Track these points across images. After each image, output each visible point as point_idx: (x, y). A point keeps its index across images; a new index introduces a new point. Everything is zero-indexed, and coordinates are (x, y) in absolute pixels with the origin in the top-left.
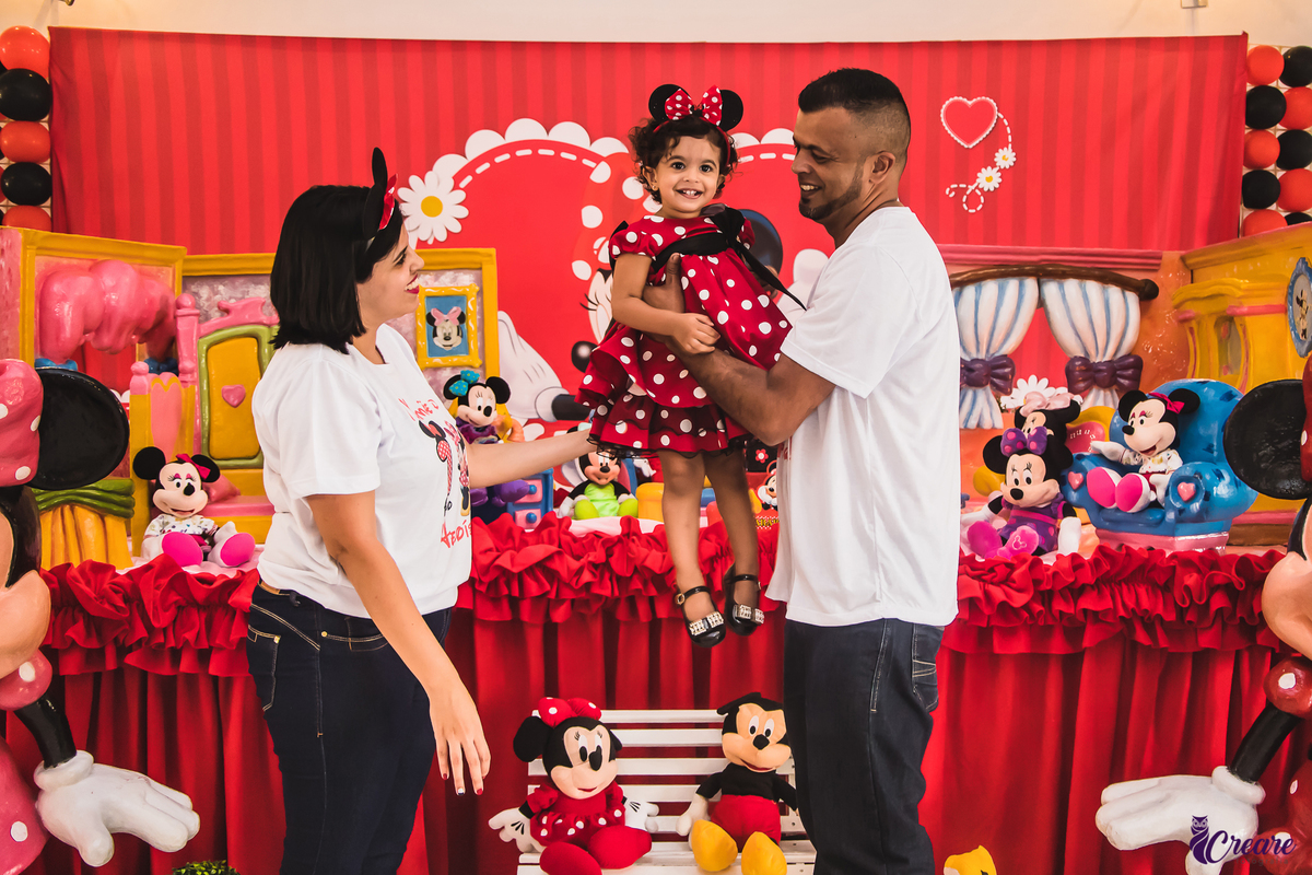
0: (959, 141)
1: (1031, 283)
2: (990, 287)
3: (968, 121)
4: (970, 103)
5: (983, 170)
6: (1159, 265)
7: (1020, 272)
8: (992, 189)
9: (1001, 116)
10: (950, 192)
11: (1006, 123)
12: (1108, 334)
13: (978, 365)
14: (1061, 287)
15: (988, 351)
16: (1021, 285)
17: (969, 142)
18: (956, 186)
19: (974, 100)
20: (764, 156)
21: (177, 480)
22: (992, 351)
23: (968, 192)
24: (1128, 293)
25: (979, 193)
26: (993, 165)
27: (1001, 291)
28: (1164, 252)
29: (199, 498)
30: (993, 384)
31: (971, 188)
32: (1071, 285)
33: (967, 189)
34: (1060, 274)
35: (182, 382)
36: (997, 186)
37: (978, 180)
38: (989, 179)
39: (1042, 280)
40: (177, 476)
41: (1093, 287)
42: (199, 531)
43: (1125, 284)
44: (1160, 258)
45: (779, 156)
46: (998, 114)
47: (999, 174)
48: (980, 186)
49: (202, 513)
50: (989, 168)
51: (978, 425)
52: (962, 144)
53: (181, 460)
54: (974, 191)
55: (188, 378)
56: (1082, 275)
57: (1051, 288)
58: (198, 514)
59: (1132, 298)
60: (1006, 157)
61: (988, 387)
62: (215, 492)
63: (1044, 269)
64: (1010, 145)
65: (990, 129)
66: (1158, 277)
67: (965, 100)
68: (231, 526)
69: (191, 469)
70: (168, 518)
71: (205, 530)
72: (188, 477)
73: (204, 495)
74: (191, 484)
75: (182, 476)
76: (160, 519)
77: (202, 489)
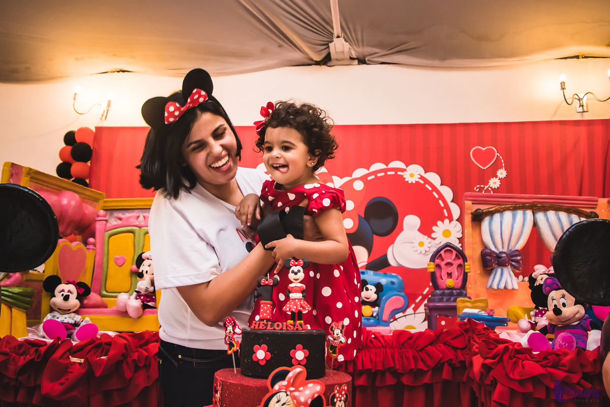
0: (480, 166)
1: (529, 213)
2: (508, 215)
3: (483, 157)
4: (484, 149)
5: (492, 179)
6: (596, 205)
7: (524, 207)
8: (496, 188)
9: (499, 155)
10: (476, 189)
11: (501, 158)
13: (504, 255)
14: (546, 216)
15: (508, 248)
16: (524, 214)
17: (484, 166)
18: (479, 186)
19: (486, 148)
20: (389, 173)
21: (62, 293)
22: (510, 248)
23: (485, 189)
25: (490, 189)
26: (496, 177)
27: (514, 217)
28: (599, 199)
29: (74, 301)
30: (512, 265)
31: (486, 187)
32: (551, 214)
33: (484, 187)
34: (545, 209)
35: (87, 248)
36: (499, 186)
37: (489, 184)
38: (495, 183)
39: (535, 211)
40: (63, 291)
41: (563, 215)
42: (73, 322)
43: (580, 214)
44: (597, 201)
45: (396, 173)
46: (497, 154)
47: (499, 181)
48: (491, 186)
50: (494, 178)
51: (505, 288)
52: (481, 167)
53: (68, 283)
54: (487, 188)
55: (91, 247)
56: (557, 209)
57: (540, 216)
60: (502, 173)
61: (509, 267)
62: (86, 302)
63: (536, 206)
64: (504, 168)
65: (494, 160)
66: (597, 211)
67: (481, 148)
68: (88, 320)
69: (72, 287)
70: (56, 314)
71: (76, 321)
72: (69, 291)
73: (77, 302)
74: (69, 295)
75: (66, 291)
76: (52, 314)
77: (76, 299)
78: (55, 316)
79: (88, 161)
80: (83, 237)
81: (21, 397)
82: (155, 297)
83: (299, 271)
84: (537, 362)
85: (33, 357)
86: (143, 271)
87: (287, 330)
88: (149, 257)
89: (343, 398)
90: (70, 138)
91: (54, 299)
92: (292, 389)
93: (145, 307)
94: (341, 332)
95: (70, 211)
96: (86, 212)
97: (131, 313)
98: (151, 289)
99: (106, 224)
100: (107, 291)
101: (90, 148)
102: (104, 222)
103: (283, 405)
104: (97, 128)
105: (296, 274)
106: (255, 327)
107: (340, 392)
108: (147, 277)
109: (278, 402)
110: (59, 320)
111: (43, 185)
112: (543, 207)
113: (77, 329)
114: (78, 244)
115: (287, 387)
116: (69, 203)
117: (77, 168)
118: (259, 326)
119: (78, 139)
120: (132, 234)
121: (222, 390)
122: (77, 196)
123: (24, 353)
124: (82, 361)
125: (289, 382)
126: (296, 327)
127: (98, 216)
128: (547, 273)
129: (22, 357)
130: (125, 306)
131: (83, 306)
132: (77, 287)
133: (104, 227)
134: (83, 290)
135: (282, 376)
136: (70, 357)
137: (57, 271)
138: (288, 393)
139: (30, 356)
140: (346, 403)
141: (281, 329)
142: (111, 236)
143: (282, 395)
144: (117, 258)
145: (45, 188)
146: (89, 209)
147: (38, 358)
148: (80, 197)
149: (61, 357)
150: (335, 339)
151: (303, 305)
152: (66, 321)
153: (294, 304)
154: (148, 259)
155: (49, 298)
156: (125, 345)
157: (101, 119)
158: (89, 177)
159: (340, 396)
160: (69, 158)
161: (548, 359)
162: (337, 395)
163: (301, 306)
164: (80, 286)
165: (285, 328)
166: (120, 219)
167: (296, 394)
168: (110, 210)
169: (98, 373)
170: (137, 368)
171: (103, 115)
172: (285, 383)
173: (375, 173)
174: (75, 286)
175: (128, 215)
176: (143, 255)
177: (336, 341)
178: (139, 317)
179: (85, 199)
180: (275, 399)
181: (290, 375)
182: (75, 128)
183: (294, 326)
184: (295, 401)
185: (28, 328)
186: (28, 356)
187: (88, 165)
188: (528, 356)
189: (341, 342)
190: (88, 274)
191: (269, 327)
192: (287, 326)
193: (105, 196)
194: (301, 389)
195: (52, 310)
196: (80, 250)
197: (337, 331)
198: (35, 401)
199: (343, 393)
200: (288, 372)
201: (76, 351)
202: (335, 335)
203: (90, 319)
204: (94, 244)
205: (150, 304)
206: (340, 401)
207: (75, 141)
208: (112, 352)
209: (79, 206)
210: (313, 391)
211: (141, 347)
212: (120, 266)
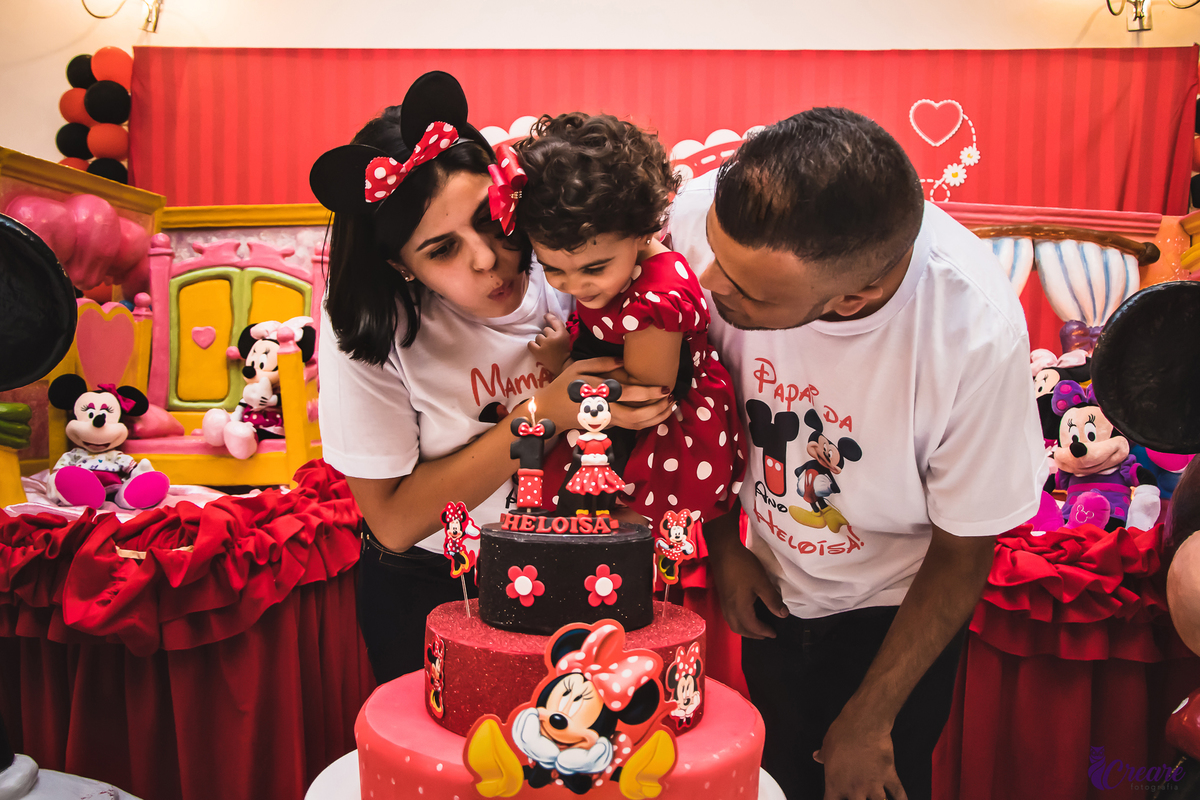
0: (927, 140)
1: (1026, 243)
3: (935, 122)
4: (937, 105)
5: (949, 166)
6: (1157, 229)
7: (1016, 232)
8: (958, 185)
9: (966, 118)
11: (971, 124)
12: (1107, 297)
14: (1058, 248)
16: (1016, 245)
17: (936, 141)
19: (941, 103)
21: (90, 411)
23: (935, 187)
24: (1126, 256)
25: (946, 188)
26: (959, 162)
28: (1164, 217)
29: (115, 428)
31: (938, 183)
32: (1069, 246)
33: (934, 183)
34: (1056, 236)
35: (135, 315)
36: (963, 181)
37: (944, 176)
38: (955, 175)
39: (1037, 240)
40: (91, 406)
41: (1091, 249)
42: (117, 469)
43: (1124, 247)
44: (1159, 222)
46: (963, 116)
47: (965, 171)
48: (947, 182)
49: (122, 448)
50: (955, 165)
52: (930, 142)
53: (102, 389)
54: (940, 186)
55: (144, 311)
56: (1081, 236)
57: (1047, 249)
58: (117, 449)
59: (1132, 261)
60: (971, 155)
62: (139, 427)
63: (1039, 230)
64: (975, 145)
65: (956, 129)
66: (1157, 242)
67: (932, 103)
68: (144, 465)
69: (109, 399)
70: (79, 453)
71: (122, 467)
72: (104, 407)
73: (122, 429)
74: (104, 415)
75: (98, 406)
76: (72, 453)
77: (120, 421)
78: (79, 457)
79: (124, 121)
80: (123, 287)
81: (24, 627)
82: (281, 415)
83: (600, 408)
84: (1040, 553)
85: (40, 551)
86: (253, 363)
87: (580, 533)
88: (266, 334)
89: (691, 671)
90: (80, 70)
91: (73, 424)
92: (595, 667)
93: (261, 435)
94: (686, 533)
95: (95, 237)
96: (128, 236)
97: (235, 449)
98: (273, 399)
99: (171, 261)
100: (180, 399)
101: (127, 93)
102: (168, 258)
103: (577, 699)
104: (137, 50)
105: (594, 414)
106: (510, 525)
107: (685, 660)
108: (264, 377)
109: (566, 694)
110: (86, 466)
111: (31, 183)
112: (1054, 231)
113: (127, 483)
114: (116, 307)
115: (585, 663)
116: (90, 219)
117: (102, 136)
118: (519, 525)
119: (99, 72)
120: (227, 282)
121: (444, 658)
122: (106, 205)
123: (23, 542)
124: (143, 555)
125: (588, 652)
126: (597, 527)
127: (154, 246)
128: (1055, 365)
129: (19, 550)
130: (222, 436)
131: (133, 435)
132: (120, 397)
133: (167, 268)
134: (132, 403)
135: (574, 642)
136: (117, 548)
137: (76, 367)
138: (588, 675)
139: (35, 549)
140: (698, 680)
141: (567, 532)
142: (182, 287)
143: (575, 681)
144: (198, 332)
145: (36, 189)
146: (133, 230)
147: (51, 552)
148: (112, 205)
149: (100, 550)
150: (671, 547)
151: (611, 480)
152: (101, 467)
153: (590, 477)
154: (264, 339)
155: (65, 420)
156: (228, 522)
157: (145, 29)
158: (128, 155)
159: (687, 667)
160: (82, 115)
161: (1062, 548)
162: (681, 666)
163: (607, 482)
164: (126, 395)
165: (574, 529)
166: (200, 251)
167: (604, 677)
168: (179, 231)
169: (177, 582)
170: (254, 569)
171: (148, 21)
172: (580, 655)
173: (716, 150)
174: (116, 396)
175: (215, 240)
176: (252, 330)
177: (674, 551)
178: (251, 457)
179: (122, 209)
180: (560, 688)
181: (592, 639)
182: (91, 50)
183: (593, 523)
184: (601, 692)
185: (24, 479)
186: (31, 549)
187: (124, 130)
188: (1024, 543)
189: (684, 552)
190: (139, 368)
191: (541, 528)
192: (578, 525)
193: (164, 201)
194: (614, 666)
195: (70, 446)
196: (119, 319)
197: (677, 531)
198: (53, 634)
199: (692, 660)
200: (587, 633)
201: (129, 536)
202: (673, 539)
203: (151, 461)
204: (150, 307)
205: (271, 429)
206: (686, 676)
207: (93, 79)
208: (202, 539)
209: (113, 227)
210: (640, 671)
211: (259, 524)
212: (205, 348)
